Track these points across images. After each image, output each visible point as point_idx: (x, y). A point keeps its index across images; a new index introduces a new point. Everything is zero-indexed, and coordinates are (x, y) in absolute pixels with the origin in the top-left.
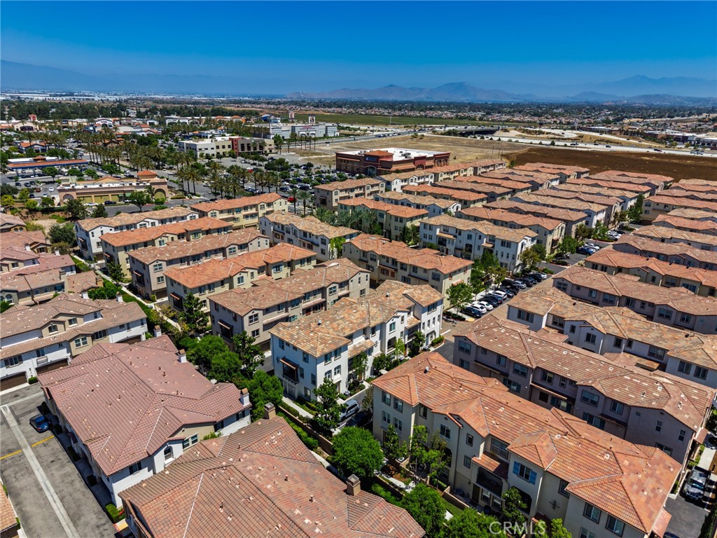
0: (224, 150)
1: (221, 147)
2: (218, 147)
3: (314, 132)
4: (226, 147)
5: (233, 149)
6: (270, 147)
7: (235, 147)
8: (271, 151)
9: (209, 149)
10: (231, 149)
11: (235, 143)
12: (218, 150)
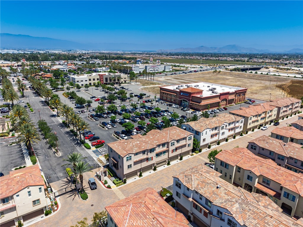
0: (94, 82)
1: (92, 80)
2: (90, 80)
3: (158, 69)
4: (96, 79)
5: (100, 81)
6: (125, 79)
7: (101, 79)
8: (125, 82)
9: (84, 81)
10: (99, 81)
11: (101, 77)
12: (90, 82)
